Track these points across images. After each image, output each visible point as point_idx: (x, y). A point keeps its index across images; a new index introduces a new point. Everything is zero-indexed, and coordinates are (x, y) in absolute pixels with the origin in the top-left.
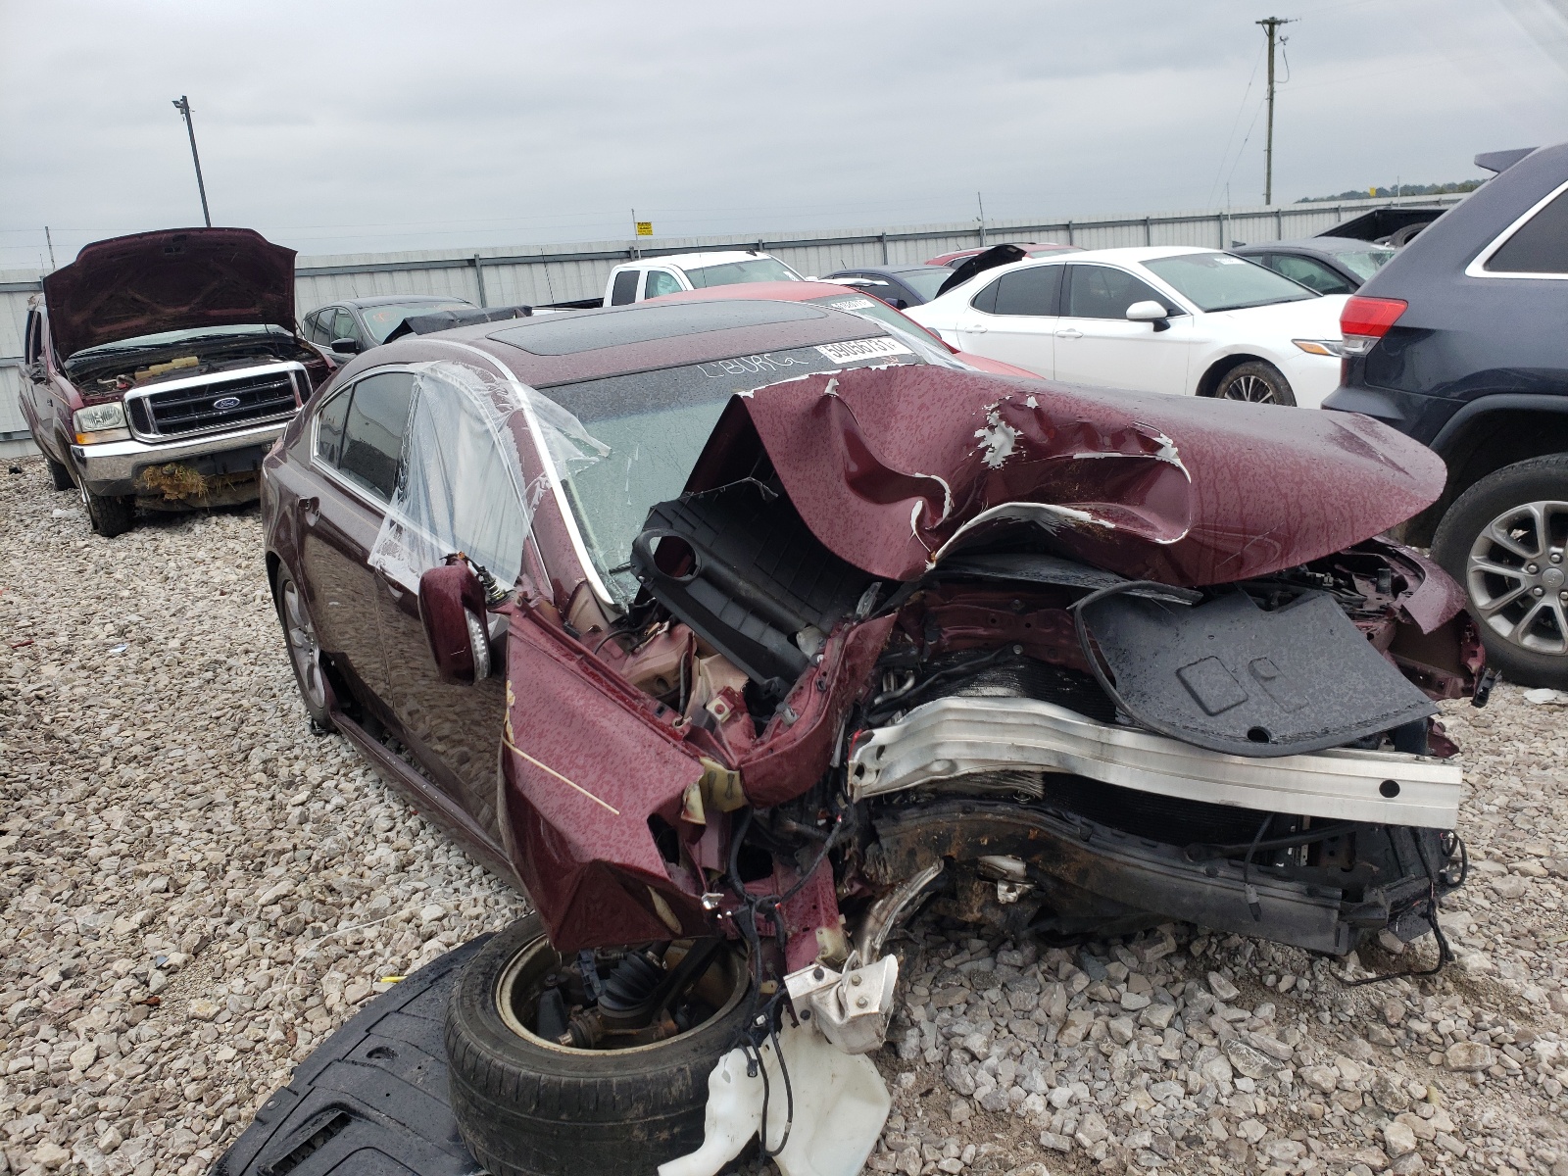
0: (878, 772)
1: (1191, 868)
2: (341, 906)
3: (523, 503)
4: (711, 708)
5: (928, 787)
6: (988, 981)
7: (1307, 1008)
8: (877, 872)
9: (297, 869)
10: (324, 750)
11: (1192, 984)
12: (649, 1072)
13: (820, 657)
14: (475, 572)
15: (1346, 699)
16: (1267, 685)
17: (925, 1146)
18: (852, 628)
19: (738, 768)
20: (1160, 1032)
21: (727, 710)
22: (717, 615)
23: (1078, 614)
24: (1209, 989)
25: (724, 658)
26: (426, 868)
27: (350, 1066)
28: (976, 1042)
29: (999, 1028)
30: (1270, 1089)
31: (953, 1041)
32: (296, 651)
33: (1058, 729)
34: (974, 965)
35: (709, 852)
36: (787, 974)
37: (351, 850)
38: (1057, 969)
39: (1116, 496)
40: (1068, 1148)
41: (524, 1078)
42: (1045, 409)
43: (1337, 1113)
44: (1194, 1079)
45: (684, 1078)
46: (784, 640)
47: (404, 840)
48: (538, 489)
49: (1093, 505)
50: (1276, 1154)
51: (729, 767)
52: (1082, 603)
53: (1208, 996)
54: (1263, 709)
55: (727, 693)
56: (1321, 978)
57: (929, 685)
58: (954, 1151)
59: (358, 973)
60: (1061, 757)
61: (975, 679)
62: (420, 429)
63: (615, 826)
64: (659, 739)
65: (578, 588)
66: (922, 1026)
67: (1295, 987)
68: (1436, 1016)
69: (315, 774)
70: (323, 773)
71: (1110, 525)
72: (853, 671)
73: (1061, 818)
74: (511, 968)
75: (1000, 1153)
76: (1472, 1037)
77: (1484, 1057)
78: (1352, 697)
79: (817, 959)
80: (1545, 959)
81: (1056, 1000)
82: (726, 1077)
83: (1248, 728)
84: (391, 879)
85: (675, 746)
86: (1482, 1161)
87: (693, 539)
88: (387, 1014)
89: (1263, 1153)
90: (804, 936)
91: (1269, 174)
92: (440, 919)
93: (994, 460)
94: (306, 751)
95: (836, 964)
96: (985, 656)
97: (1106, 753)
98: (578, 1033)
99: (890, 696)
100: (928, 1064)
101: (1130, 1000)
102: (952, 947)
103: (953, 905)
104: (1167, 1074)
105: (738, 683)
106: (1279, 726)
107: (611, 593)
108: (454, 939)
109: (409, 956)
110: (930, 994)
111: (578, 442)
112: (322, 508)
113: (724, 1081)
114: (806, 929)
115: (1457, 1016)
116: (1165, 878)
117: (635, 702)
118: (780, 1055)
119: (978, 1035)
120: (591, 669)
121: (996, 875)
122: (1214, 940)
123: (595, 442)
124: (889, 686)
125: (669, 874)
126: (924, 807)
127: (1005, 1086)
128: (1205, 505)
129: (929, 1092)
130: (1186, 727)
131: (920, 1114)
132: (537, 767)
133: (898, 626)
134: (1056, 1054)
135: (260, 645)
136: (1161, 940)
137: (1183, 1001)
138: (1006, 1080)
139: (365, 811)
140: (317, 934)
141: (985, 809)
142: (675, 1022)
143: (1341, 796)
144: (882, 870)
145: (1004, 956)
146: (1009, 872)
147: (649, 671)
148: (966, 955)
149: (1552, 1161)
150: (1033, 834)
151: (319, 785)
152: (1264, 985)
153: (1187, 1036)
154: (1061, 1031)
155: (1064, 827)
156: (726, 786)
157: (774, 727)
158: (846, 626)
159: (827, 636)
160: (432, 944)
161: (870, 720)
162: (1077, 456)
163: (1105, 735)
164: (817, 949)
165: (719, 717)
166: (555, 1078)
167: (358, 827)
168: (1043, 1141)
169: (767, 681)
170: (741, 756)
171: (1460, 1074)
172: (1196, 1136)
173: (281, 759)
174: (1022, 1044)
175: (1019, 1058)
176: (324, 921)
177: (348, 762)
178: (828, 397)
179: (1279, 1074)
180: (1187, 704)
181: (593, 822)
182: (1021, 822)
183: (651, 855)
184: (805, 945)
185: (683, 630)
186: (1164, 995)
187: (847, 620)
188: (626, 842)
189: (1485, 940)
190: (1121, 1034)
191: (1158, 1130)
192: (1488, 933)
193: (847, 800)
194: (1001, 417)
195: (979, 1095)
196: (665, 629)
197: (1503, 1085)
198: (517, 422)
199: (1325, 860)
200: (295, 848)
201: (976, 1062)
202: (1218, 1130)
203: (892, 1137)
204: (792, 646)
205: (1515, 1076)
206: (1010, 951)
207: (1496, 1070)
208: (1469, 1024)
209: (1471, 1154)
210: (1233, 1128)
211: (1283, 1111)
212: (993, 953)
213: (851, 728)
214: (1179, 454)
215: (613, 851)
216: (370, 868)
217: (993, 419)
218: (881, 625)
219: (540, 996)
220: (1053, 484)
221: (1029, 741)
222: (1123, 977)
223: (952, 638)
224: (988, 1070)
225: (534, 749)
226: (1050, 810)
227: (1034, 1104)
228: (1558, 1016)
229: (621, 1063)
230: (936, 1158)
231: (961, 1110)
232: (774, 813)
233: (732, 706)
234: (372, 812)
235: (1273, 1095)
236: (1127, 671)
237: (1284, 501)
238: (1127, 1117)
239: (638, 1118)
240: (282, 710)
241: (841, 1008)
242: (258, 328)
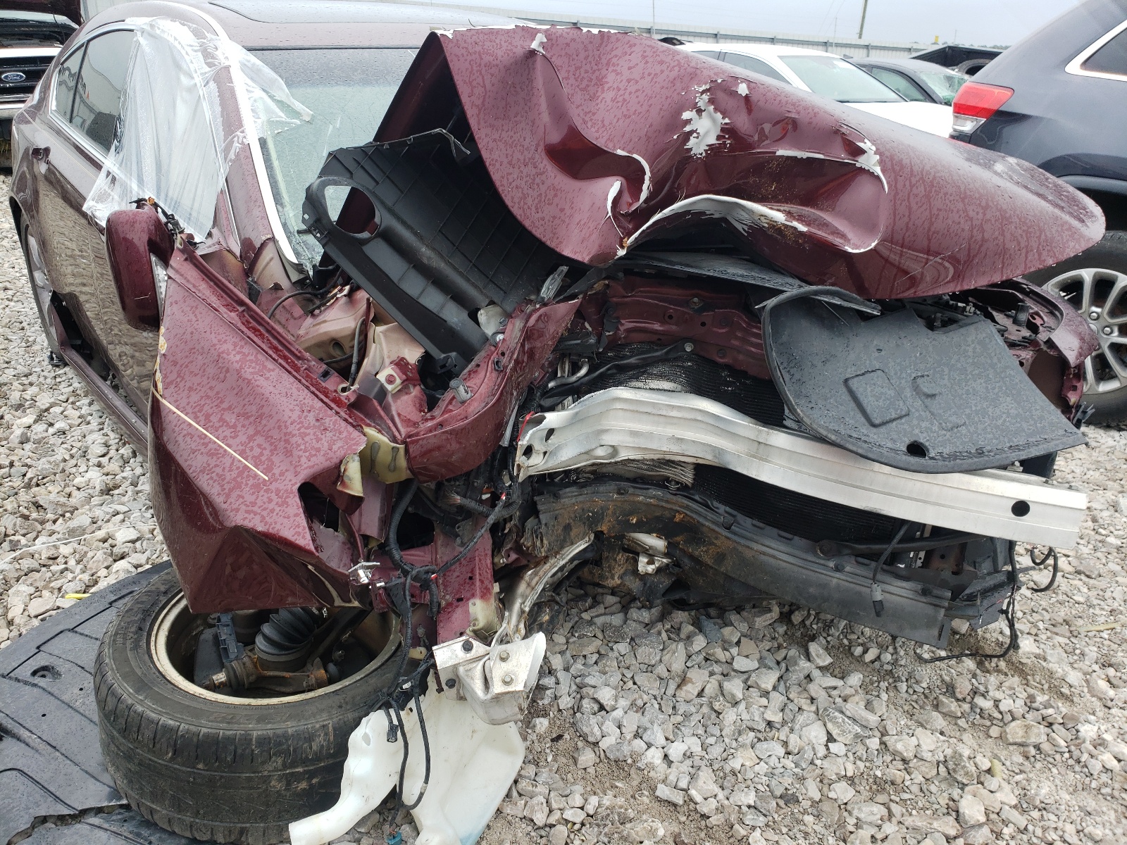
0: (545, 453)
1: (822, 562)
2: (42, 523)
3: (221, 157)
4: (382, 377)
5: (589, 469)
6: (618, 635)
7: (887, 677)
8: (534, 545)
9: (10, 484)
10: (58, 380)
11: (793, 652)
12: (291, 727)
13: (500, 337)
14: (164, 219)
15: (1000, 422)
16: (928, 401)
17: (552, 794)
18: (535, 311)
19: (404, 442)
20: (765, 694)
21: (398, 381)
22: (396, 281)
23: (765, 316)
24: (808, 657)
25: (401, 328)
26: (130, 493)
27: (13, 683)
28: (606, 695)
29: (625, 679)
30: (858, 754)
31: (584, 690)
32: (39, 291)
33: (717, 425)
34: (607, 619)
35: (369, 520)
36: (436, 644)
37: (63, 471)
38: (679, 629)
39: (809, 200)
40: (681, 802)
41: (162, 726)
42: (754, 98)
43: (916, 781)
44: (794, 742)
45: (326, 734)
46: (464, 315)
47: (114, 466)
48: (236, 144)
49: (787, 207)
50: (862, 816)
51: (394, 440)
52: (771, 303)
53: (808, 664)
54: (923, 425)
55: (401, 364)
56: (902, 653)
57: (601, 373)
58: (578, 801)
59: (45, 587)
60: (718, 451)
61: (643, 373)
62: (137, 85)
63: (262, 493)
64: (320, 404)
65: (263, 245)
66: (559, 675)
67: (878, 658)
68: (999, 695)
69: (44, 400)
70: (52, 400)
71: (802, 228)
72: (531, 354)
73: (708, 506)
74: (174, 605)
75: (621, 807)
76: (1027, 716)
77: (1039, 735)
78: (1005, 421)
79: (468, 631)
80: (1078, 646)
81: (677, 658)
82: (366, 739)
83: (908, 442)
84: (96, 501)
85: (337, 413)
86: (1040, 835)
87: (374, 193)
88: (61, 632)
89: (850, 813)
90: (457, 607)
91: (864, 18)
92: (133, 542)
93: (698, 147)
94: (41, 379)
95: (485, 636)
96: (657, 351)
97: (761, 451)
98: (232, 673)
99: (564, 381)
100: (560, 710)
101: (741, 663)
102: (590, 601)
103: (597, 571)
104: (770, 735)
105: (413, 354)
106: (936, 446)
107: (297, 254)
108: (143, 561)
109: (99, 574)
110: (567, 642)
111: (280, 104)
112: (52, 157)
113: (364, 745)
114: (460, 600)
115: (1014, 696)
116: (796, 569)
117: (299, 363)
118: (422, 721)
119: (608, 689)
120: (254, 323)
121: (639, 549)
122: (813, 612)
123: (298, 106)
124: (563, 371)
125: (316, 548)
126: (583, 486)
127: (628, 738)
128: (898, 217)
129: (560, 737)
130: (851, 436)
131: (550, 759)
132: (185, 421)
133: (580, 314)
134: (674, 708)
135: (19, 284)
136: (770, 611)
137: (785, 665)
138: (629, 731)
139: (84, 437)
140: (14, 547)
141: (638, 491)
142: (326, 671)
143: (977, 512)
144: (538, 543)
145: (634, 613)
146: (651, 547)
147: (325, 333)
148: (601, 609)
149: (1098, 838)
150: (678, 518)
151: (47, 410)
152: (852, 654)
153: (788, 699)
154: (679, 686)
155: (710, 515)
156: (389, 458)
157: (446, 402)
158: (530, 308)
159: (509, 316)
160: (122, 564)
161: (542, 403)
162: (780, 152)
163: (764, 435)
164: (469, 620)
165: (389, 387)
166: (193, 728)
167: (74, 450)
168: (658, 793)
169: (443, 355)
170: (409, 429)
171: (1015, 747)
172: (793, 794)
173: (16, 384)
174: (645, 697)
175: (642, 709)
176: (24, 535)
177: (78, 392)
178: (533, 53)
179: (868, 741)
180: (852, 413)
181: (238, 486)
182: (669, 506)
183: (298, 526)
184: (458, 615)
185: (362, 295)
186: (770, 661)
187: (531, 302)
188: (272, 511)
189: (1029, 625)
190: (733, 696)
191: (759, 787)
192: (1031, 620)
193: (512, 478)
194: (711, 101)
195: (604, 744)
196: (345, 292)
197: (1052, 760)
198: (222, 78)
199: (936, 563)
200: (12, 465)
201: (603, 713)
202: (812, 790)
203: (523, 784)
204: (472, 323)
205: (1062, 753)
206: (639, 609)
207: (1046, 747)
208: (1026, 704)
209: (1030, 828)
210: (825, 789)
211: (868, 775)
212: (625, 609)
213: (523, 409)
214: (881, 162)
215: (258, 518)
216: (79, 489)
217: (703, 101)
218: (564, 310)
219: (201, 632)
220: (751, 180)
221: (689, 434)
222: (735, 640)
223: (629, 331)
224: (614, 720)
225: (183, 403)
226: (697, 497)
227: (653, 757)
228: (1094, 699)
229: (264, 716)
230: (561, 806)
231: (587, 757)
232: (440, 485)
233: (404, 377)
234: (90, 439)
235: (860, 759)
236: (797, 376)
237: (969, 223)
238: (734, 773)
239: (276, 770)
240: (28, 341)
241: (486, 683)
242: (48, 17)
